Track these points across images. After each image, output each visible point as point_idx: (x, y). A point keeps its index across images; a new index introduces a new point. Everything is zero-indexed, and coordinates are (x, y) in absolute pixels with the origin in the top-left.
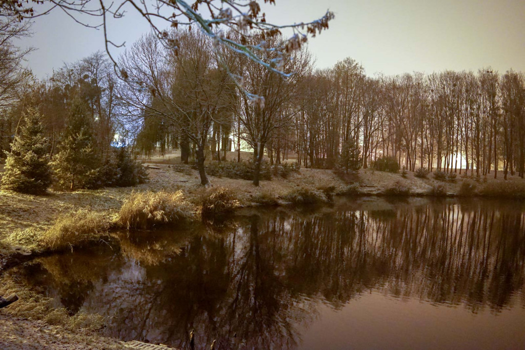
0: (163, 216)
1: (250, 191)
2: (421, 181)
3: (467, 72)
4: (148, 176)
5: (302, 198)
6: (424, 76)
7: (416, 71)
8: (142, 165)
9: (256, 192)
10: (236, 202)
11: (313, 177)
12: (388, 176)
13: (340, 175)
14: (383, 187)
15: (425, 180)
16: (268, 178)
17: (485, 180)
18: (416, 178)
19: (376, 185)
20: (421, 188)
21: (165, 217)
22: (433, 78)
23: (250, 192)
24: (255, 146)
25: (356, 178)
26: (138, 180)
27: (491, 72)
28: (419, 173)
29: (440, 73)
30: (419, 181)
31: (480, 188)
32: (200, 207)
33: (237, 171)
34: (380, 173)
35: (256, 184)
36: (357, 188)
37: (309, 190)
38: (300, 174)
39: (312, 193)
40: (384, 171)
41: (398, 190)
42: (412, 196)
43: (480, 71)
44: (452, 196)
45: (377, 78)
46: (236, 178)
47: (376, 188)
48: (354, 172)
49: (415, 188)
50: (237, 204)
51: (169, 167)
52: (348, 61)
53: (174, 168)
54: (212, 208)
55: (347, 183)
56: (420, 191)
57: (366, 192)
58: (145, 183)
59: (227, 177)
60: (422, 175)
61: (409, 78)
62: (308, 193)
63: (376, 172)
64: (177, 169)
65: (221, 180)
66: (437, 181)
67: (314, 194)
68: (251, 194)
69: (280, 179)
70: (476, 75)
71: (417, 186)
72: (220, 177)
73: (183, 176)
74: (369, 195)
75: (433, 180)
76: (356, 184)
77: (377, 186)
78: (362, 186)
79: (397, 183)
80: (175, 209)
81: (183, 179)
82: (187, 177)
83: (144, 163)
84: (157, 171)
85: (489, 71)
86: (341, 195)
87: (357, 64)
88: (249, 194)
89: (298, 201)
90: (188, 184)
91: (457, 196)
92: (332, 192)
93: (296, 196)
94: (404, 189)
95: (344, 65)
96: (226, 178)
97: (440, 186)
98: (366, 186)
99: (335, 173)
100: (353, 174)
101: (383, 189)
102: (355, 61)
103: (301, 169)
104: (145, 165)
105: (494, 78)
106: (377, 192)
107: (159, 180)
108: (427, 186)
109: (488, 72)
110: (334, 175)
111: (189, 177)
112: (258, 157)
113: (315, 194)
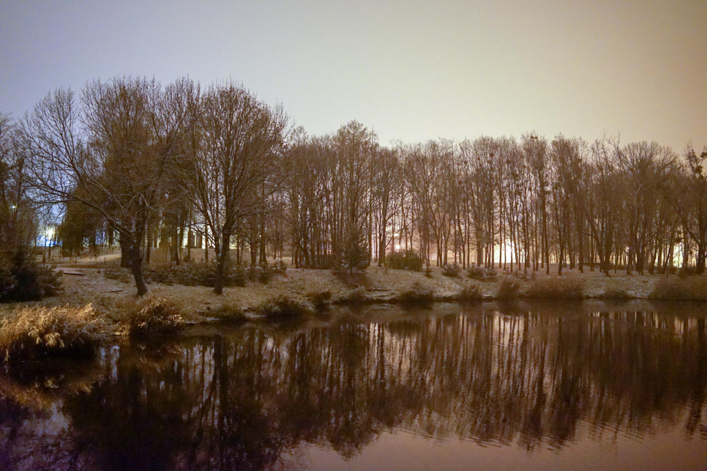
0: (58, 341)
1: (209, 301)
2: (451, 281)
3: (508, 138)
4: (62, 286)
5: (280, 310)
6: (454, 144)
7: (442, 137)
8: (53, 270)
9: (216, 303)
10: (178, 317)
11: (304, 280)
12: (408, 275)
13: (341, 276)
14: (399, 290)
15: (456, 279)
16: (240, 283)
17: (533, 277)
18: (444, 277)
19: (389, 288)
20: (449, 290)
21: (61, 341)
22: (464, 147)
23: (208, 303)
24: (215, 241)
25: (364, 280)
26: (43, 292)
27: (536, 138)
28: (448, 270)
29: (474, 139)
30: (448, 281)
31: (525, 287)
32: (127, 327)
33: (195, 275)
34: (397, 272)
35: (219, 292)
36: (362, 292)
37: (290, 298)
38: (286, 276)
39: (293, 302)
40: (404, 269)
41: (418, 293)
42: (437, 302)
43: (523, 137)
44: (489, 299)
45: (395, 146)
46: (193, 285)
47: (389, 292)
48: (360, 272)
49: (442, 290)
50: (180, 319)
51: (99, 272)
52: (354, 126)
53: (105, 273)
54: (143, 327)
55: (349, 286)
56: (448, 294)
57: (375, 298)
58: (58, 295)
59: (180, 283)
60: (451, 272)
61: (434, 146)
62: (288, 301)
63: (392, 271)
64: (108, 275)
65: (171, 288)
66: (472, 280)
67: (296, 302)
68: (209, 305)
69: (257, 283)
70: (519, 142)
71: (445, 288)
72: (170, 283)
73: (116, 284)
74: (380, 302)
75: (466, 279)
76: (362, 288)
77: (390, 290)
78: (370, 291)
79: (417, 284)
80: (78, 330)
81: (115, 288)
82: (121, 285)
83: (55, 267)
84: (78, 278)
85: (534, 136)
86: (342, 302)
87: (365, 129)
88: (206, 306)
89: (274, 313)
90: (121, 295)
91: (495, 299)
92: (327, 299)
93: (271, 307)
94: (425, 292)
95: (348, 131)
96: (179, 285)
97: (473, 287)
98: (376, 290)
99: (335, 274)
100: (359, 274)
101: (398, 293)
102: (362, 125)
103: (288, 269)
104: (57, 270)
105: (541, 147)
106: (390, 298)
107: (79, 290)
108: (458, 287)
109: (532, 137)
110: (333, 277)
111: (125, 285)
112: (220, 255)
113: (298, 303)
